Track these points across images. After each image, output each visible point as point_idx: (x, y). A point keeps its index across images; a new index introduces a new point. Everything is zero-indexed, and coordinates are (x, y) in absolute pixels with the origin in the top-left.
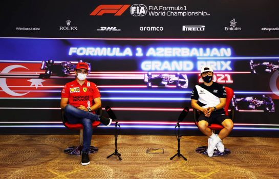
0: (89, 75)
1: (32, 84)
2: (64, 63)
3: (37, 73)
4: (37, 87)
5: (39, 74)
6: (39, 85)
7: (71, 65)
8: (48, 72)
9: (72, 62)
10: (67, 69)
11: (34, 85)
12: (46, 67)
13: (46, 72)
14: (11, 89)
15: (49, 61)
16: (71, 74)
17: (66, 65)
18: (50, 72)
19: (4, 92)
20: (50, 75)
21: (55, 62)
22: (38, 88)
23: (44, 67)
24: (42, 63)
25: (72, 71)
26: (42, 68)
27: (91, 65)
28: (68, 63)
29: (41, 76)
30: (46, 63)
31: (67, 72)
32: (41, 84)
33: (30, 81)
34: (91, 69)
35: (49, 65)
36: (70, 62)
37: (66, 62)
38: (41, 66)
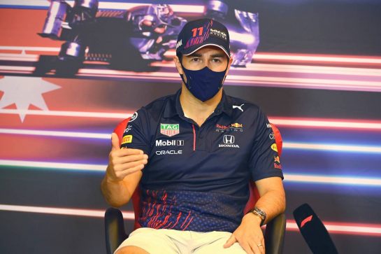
0: (251, 67)
1: (6, 101)
2: (140, 12)
3: (29, 53)
4: (22, 112)
5: (34, 58)
6: (32, 107)
8: (73, 50)
9: (176, 8)
10: (155, 36)
11: (13, 106)
12: (66, 25)
13: (65, 48)
17: (149, 19)
18: (80, 51)
20: (79, 61)
21: (102, 5)
22: (28, 117)
23: (57, 25)
24: (48, 9)
26: (49, 29)
27: (261, 20)
28: (160, 10)
29: (43, 67)
30: (64, 6)
31: (152, 51)
32: (41, 103)
34: (258, 42)
35: (76, 18)
36: (165, 5)
37: (150, 5)
38: (47, 21)
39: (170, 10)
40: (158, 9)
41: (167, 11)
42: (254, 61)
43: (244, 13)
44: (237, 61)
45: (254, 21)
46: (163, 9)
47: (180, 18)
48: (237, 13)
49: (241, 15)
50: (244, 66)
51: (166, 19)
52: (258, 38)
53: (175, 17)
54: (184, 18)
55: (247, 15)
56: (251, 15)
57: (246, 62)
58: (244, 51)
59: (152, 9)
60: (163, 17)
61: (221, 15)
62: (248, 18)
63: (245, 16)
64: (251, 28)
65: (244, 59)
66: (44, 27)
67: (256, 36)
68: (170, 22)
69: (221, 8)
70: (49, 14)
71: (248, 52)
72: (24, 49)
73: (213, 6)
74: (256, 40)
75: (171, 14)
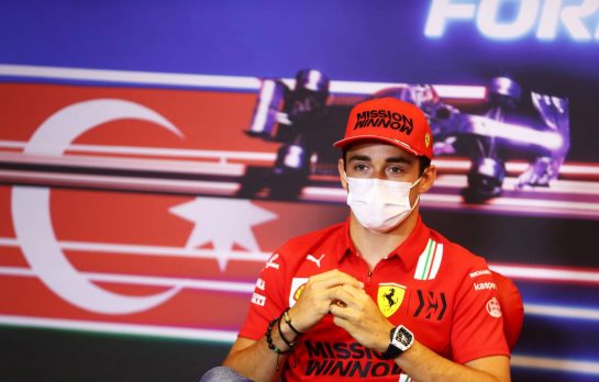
0: (557, 186)
1: (196, 238)
3: (229, 162)
4: (223, 255)
5: (238, 170)
6: (236, 247)
7: (438, 109)
8: (293, 158)
9: (445, 91)
11: (209, 246)
12: (283, 118)
13: (283, 153)
14: (80, 262)
15: (302, 78)
16: (441, 172)
18: (305, 158)
19: (36, 282)
20: (302, 177)
21: (337, 87)
22: (232, 263)
23: (271, 119)
25: (444, 156)
26: (259, 125)
28: (419, 94)
29: (253, 185)
30: (281, 89)
32: (248, 240)
33: (183, 210)
34: (568, 145)
35: (297, 106)
36: (427, 87)
37: (404, 86)
38: (255, 111)
39: (434, 94)
40: (417, 92)
41: (430, 97)
42: (562, 177)
43: (547, 98)
44: (535, 177)
45: (561, 111)
46: (425, 94)
47: (449, 107)
48: (536, 98)
49: (542, 102)
50: (546, 185)
51: (429, 109)
52: (568, 139)
53: (442, 105)
54: (455, 106)
55: (551, 100)
56: (556, 101)
57: (550, 178)
58: (546, 160)
59: (408, 93)
60: (425, 105)
61: (511, 101)
62: (552, 106)
63: (548, 102)
64: (557, 123)
65: (545, 172)
66: (252, 121)
67: (564, 135)
68: (434, 113)
69: (510, 90)
70: (258, 101)
71: (551, 163)
72: (224, 155)
73: (499, 87)
74: (565, 143)
75: (436, 101)
